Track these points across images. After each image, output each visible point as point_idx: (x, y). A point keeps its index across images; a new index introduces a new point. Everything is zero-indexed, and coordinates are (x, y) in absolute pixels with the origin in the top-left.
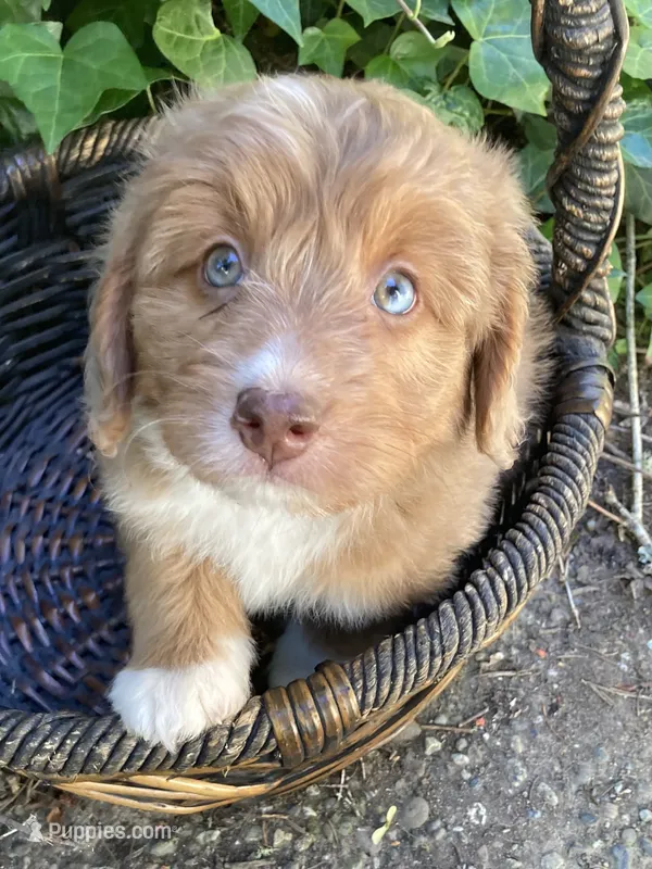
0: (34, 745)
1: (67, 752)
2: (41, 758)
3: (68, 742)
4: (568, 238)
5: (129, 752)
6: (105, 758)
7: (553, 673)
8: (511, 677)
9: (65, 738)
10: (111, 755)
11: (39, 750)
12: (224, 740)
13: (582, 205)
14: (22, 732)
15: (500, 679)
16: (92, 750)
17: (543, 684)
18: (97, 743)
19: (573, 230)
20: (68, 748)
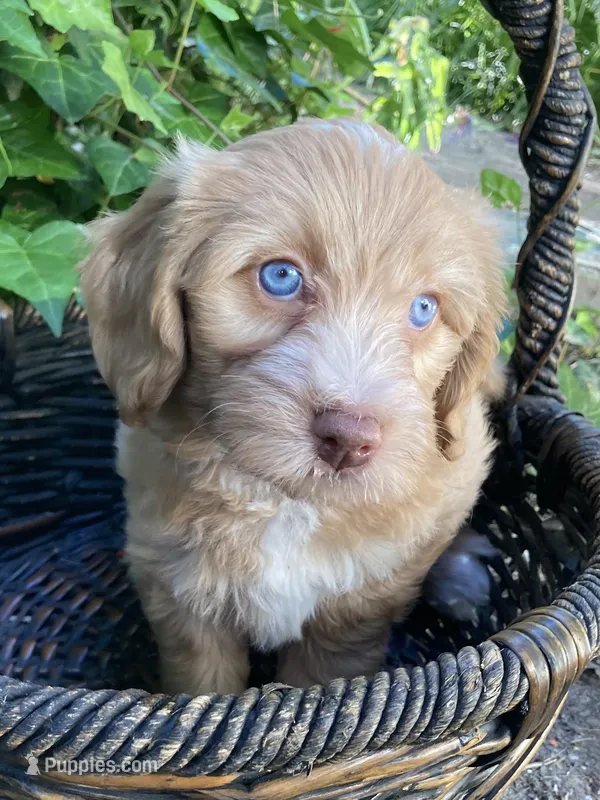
0: (267, 716)
1: (309, 720)
2: (279, 734)
3: (308, 706)
4: (542, 300)
5: (382, 707)
6: (356, 721)
7: (574, 758)
8: (539, 768)
9: (302, 704)
10: (363, 715)
11: (274, 723)
12: (479, 681)
13: (555, 264)
14: (247, 706)
15: (530, 771)
16: (338, 714)
17: (572, 768)
18: (342, 704)
19: (546, 292)
20: (310, 713)
